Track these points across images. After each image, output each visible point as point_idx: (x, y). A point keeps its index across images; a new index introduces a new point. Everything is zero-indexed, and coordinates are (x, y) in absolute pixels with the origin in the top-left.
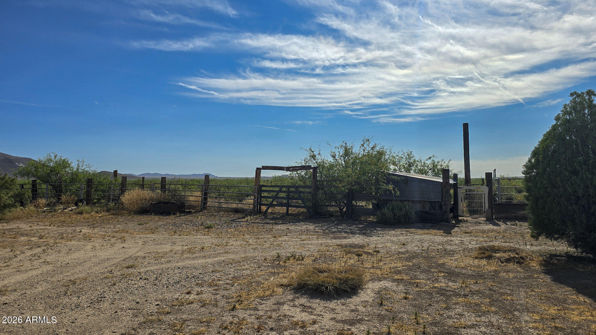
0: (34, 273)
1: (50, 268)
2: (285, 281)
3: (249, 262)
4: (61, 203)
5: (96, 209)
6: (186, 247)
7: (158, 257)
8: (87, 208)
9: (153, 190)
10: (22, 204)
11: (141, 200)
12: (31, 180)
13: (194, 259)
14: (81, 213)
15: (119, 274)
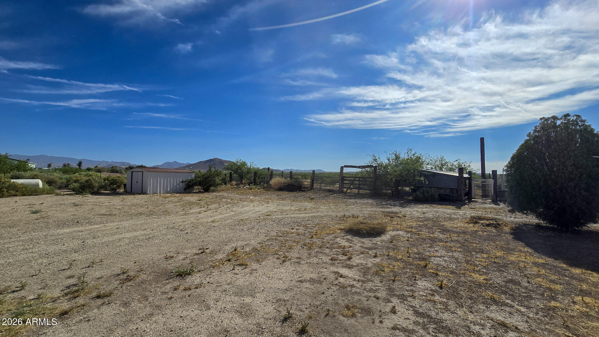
0: (227, 215)
1: (233, 213)
2: (343, 227)
3: (327, 217)
4: (242, 184)
5: (258, 187)
6: (298, 208)
7: (282, 212)
8: (254, 187)
9: (286, 178)
10: (225, 184)
11: (280, 183)
12: (229, 172)
13: (299, 214)
14: (251, 189)
15: (263, 218)
